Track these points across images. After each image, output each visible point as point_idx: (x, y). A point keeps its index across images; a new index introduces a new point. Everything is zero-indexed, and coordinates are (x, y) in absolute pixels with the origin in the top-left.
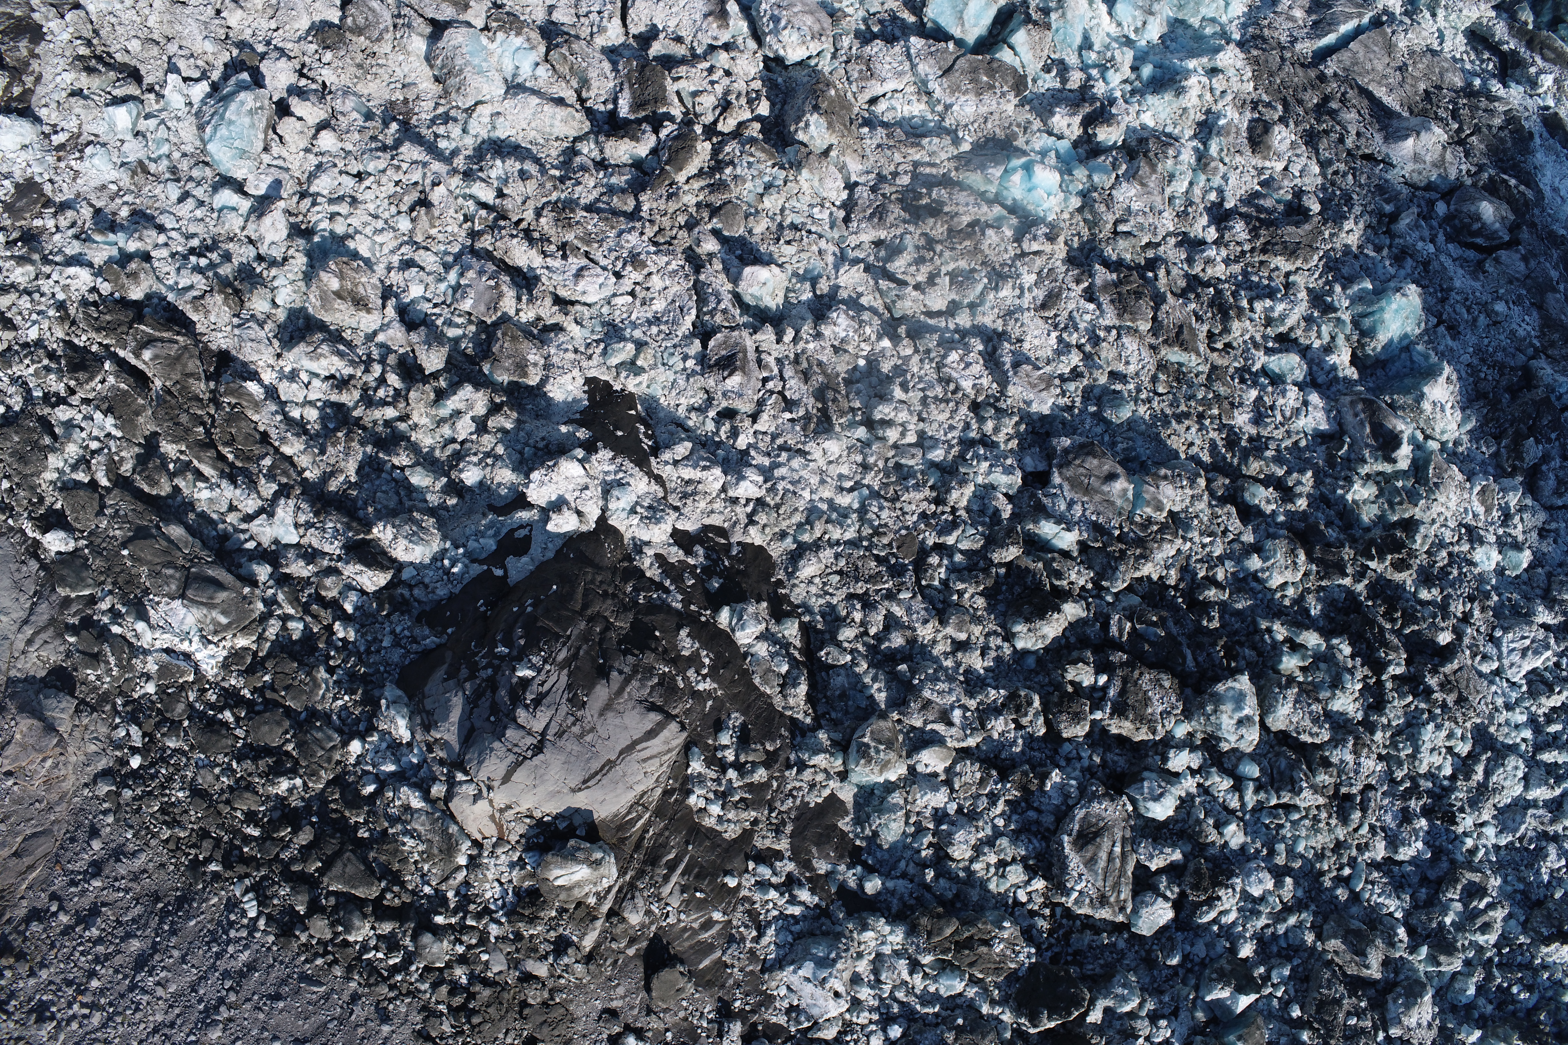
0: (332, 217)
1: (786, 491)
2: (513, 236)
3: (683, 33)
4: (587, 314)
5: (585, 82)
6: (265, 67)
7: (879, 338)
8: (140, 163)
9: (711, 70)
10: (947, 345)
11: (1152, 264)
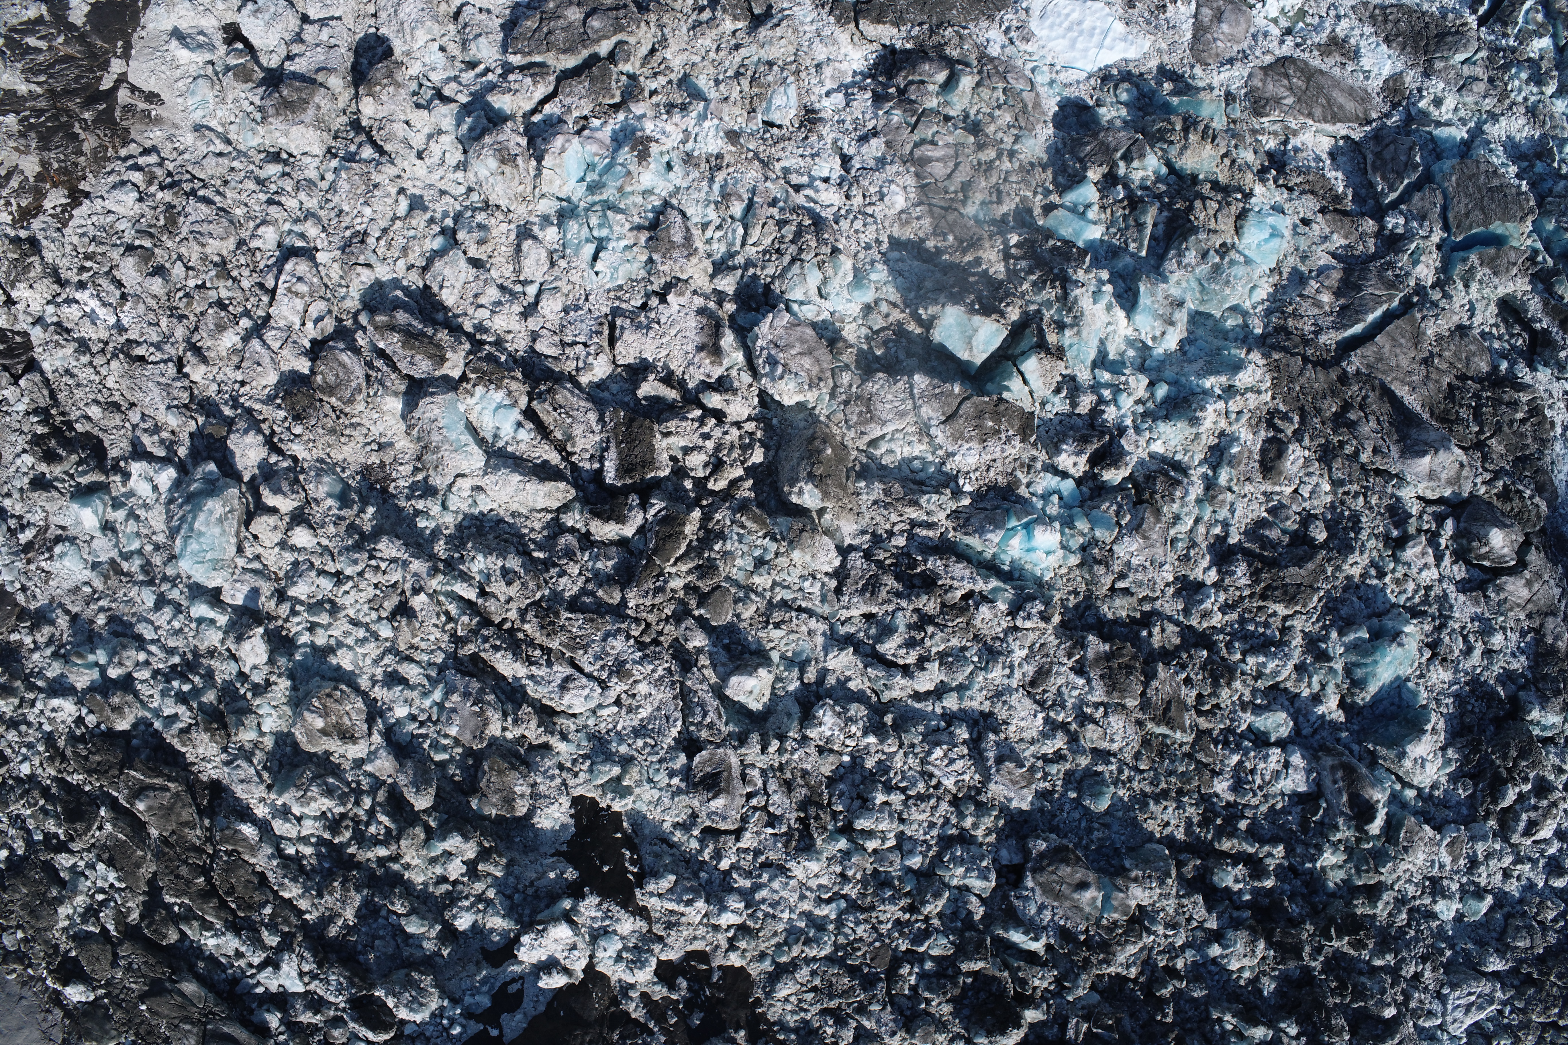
0: (312, 628)
1: (766, 915)
2: (496, 648)
3: (673, 367)
4: (573, 727)
5: (570, 438)
6: (234, 442)
7: (865, 733)
8: (113, 561)
9: (701, 421)
10: (933, 738)
11: (1147, 619)
